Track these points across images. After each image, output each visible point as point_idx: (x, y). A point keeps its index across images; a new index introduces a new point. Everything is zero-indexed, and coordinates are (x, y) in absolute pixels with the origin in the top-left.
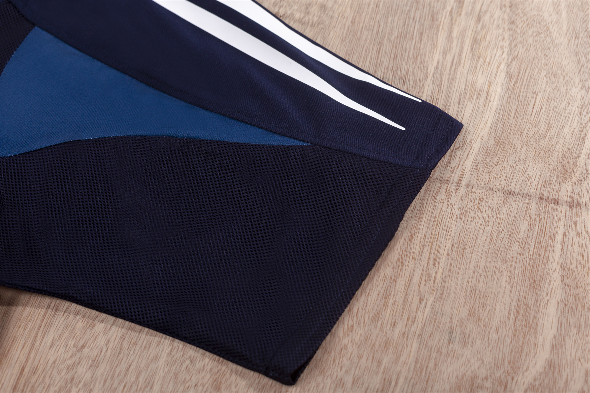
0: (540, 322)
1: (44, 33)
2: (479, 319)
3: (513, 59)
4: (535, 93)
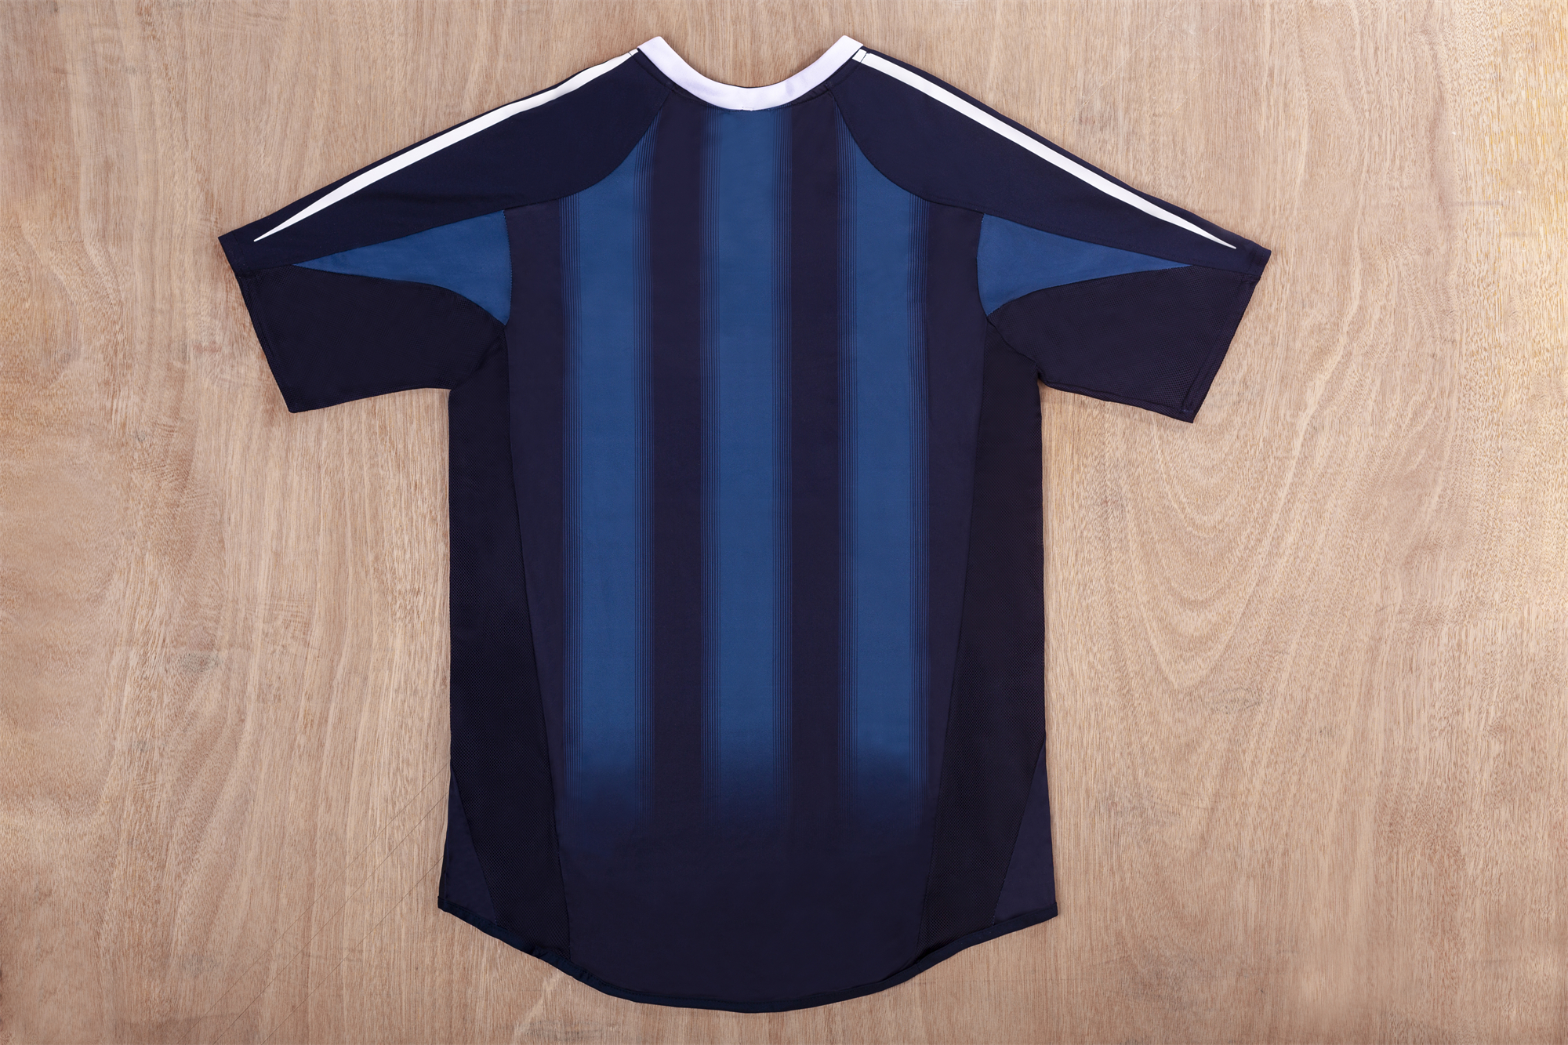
0: (1352, 284)
2: (1317, 291)
3: (1312, 113)
4: (1329, 135)
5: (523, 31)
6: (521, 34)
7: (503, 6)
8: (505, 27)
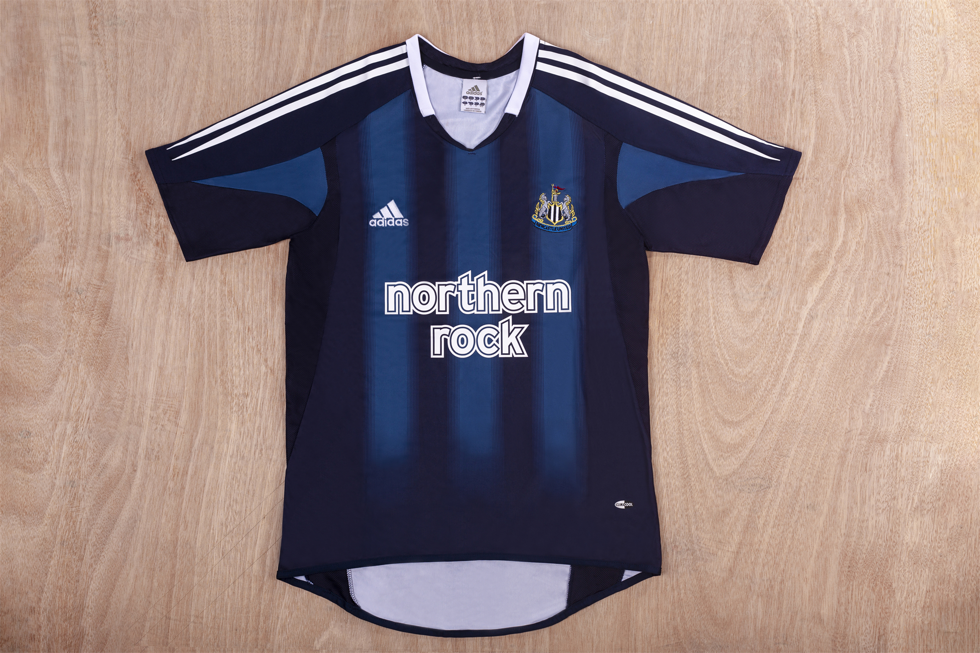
0: (839, 227)
1: (628, 145)
2: (817, 230)
3: (818, 119)
4: (828, 133)
5: (328, 48)
6: (326, 51)
7: (316, 32)
8: (316, 46)
